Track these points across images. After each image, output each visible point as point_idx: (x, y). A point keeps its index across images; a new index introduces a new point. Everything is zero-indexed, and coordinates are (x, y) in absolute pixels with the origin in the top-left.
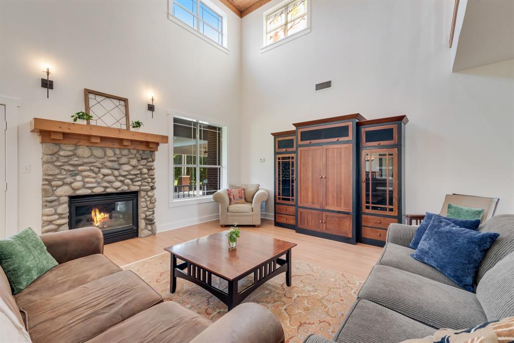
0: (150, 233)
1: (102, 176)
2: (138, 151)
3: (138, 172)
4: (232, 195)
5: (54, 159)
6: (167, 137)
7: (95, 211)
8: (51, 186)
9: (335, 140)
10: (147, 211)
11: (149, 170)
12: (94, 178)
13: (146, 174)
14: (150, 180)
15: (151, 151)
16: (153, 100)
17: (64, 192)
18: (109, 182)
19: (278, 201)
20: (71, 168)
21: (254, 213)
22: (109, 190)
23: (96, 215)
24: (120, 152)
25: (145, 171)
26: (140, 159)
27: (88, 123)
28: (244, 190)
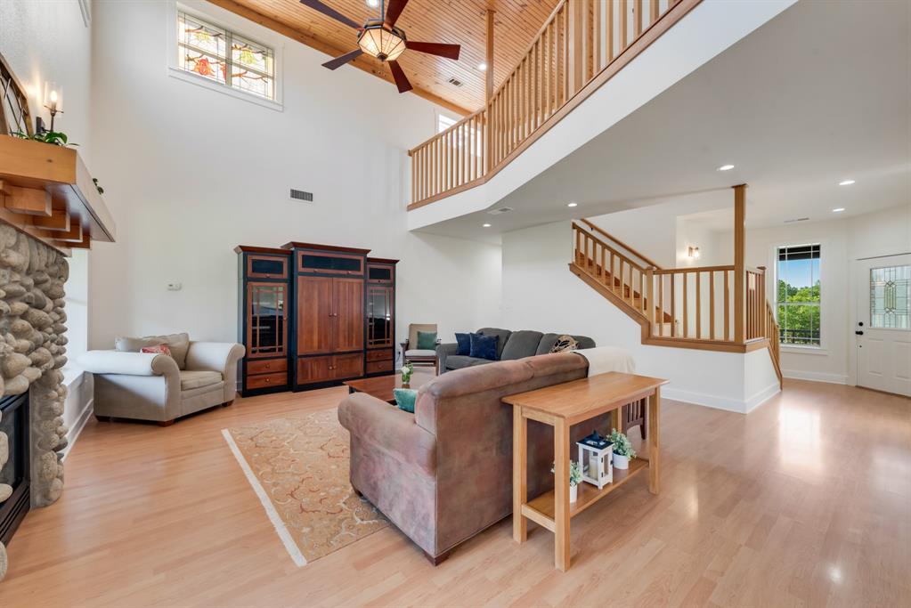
9: (345, 272)
21: (227, 381)
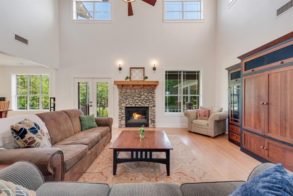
0: (153, 126)
1: (134, 100)
2: (147, 89)
3: (148, 98)
4: (199, 113)
5: (121, 94)
6: (158, 81)
7: (135, 114)
8: (120, 103)
9: (278, 63)
10: (152, 116)
11: (153, 97)
12: (132, 101)
13: (151, 99)
14: (152, 102)
15: (153, 89)
16: (154, 65)
17: (124, 105)
18: (137, 102)
19: (230, 122)
20: (125, 97)
21: (209, 127)
22: (137, 106)
23: (135, 115)
24: (141, 90)
25: (150, 98)
26: (148, 93)
27: (130, 80)
28: (209, 111)
